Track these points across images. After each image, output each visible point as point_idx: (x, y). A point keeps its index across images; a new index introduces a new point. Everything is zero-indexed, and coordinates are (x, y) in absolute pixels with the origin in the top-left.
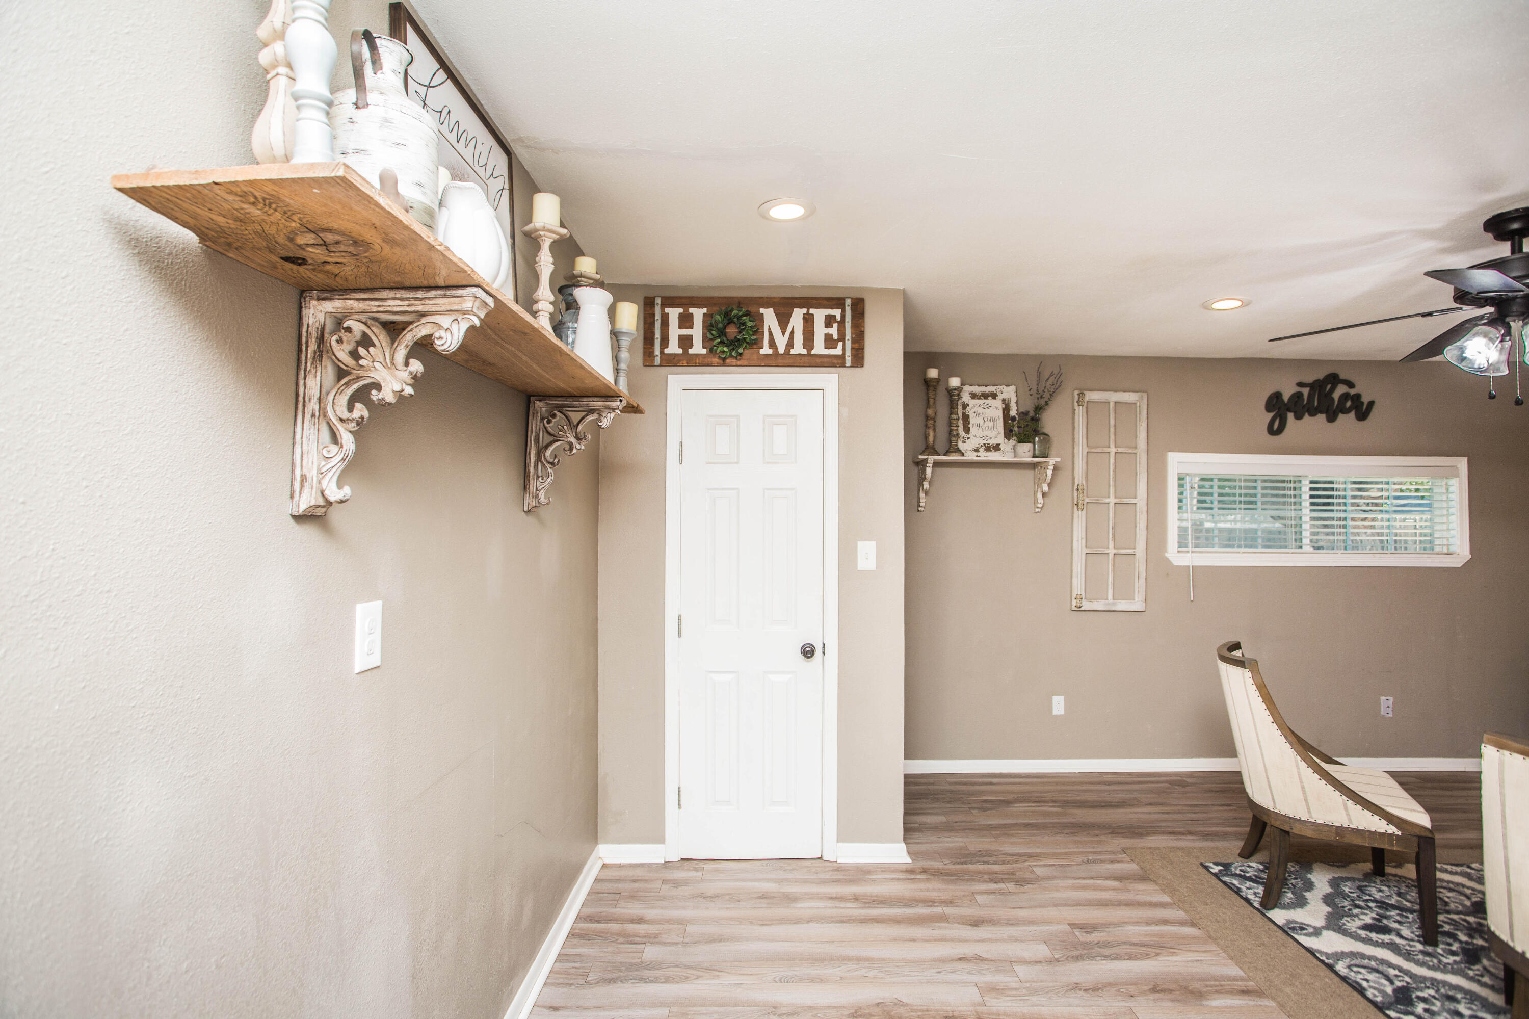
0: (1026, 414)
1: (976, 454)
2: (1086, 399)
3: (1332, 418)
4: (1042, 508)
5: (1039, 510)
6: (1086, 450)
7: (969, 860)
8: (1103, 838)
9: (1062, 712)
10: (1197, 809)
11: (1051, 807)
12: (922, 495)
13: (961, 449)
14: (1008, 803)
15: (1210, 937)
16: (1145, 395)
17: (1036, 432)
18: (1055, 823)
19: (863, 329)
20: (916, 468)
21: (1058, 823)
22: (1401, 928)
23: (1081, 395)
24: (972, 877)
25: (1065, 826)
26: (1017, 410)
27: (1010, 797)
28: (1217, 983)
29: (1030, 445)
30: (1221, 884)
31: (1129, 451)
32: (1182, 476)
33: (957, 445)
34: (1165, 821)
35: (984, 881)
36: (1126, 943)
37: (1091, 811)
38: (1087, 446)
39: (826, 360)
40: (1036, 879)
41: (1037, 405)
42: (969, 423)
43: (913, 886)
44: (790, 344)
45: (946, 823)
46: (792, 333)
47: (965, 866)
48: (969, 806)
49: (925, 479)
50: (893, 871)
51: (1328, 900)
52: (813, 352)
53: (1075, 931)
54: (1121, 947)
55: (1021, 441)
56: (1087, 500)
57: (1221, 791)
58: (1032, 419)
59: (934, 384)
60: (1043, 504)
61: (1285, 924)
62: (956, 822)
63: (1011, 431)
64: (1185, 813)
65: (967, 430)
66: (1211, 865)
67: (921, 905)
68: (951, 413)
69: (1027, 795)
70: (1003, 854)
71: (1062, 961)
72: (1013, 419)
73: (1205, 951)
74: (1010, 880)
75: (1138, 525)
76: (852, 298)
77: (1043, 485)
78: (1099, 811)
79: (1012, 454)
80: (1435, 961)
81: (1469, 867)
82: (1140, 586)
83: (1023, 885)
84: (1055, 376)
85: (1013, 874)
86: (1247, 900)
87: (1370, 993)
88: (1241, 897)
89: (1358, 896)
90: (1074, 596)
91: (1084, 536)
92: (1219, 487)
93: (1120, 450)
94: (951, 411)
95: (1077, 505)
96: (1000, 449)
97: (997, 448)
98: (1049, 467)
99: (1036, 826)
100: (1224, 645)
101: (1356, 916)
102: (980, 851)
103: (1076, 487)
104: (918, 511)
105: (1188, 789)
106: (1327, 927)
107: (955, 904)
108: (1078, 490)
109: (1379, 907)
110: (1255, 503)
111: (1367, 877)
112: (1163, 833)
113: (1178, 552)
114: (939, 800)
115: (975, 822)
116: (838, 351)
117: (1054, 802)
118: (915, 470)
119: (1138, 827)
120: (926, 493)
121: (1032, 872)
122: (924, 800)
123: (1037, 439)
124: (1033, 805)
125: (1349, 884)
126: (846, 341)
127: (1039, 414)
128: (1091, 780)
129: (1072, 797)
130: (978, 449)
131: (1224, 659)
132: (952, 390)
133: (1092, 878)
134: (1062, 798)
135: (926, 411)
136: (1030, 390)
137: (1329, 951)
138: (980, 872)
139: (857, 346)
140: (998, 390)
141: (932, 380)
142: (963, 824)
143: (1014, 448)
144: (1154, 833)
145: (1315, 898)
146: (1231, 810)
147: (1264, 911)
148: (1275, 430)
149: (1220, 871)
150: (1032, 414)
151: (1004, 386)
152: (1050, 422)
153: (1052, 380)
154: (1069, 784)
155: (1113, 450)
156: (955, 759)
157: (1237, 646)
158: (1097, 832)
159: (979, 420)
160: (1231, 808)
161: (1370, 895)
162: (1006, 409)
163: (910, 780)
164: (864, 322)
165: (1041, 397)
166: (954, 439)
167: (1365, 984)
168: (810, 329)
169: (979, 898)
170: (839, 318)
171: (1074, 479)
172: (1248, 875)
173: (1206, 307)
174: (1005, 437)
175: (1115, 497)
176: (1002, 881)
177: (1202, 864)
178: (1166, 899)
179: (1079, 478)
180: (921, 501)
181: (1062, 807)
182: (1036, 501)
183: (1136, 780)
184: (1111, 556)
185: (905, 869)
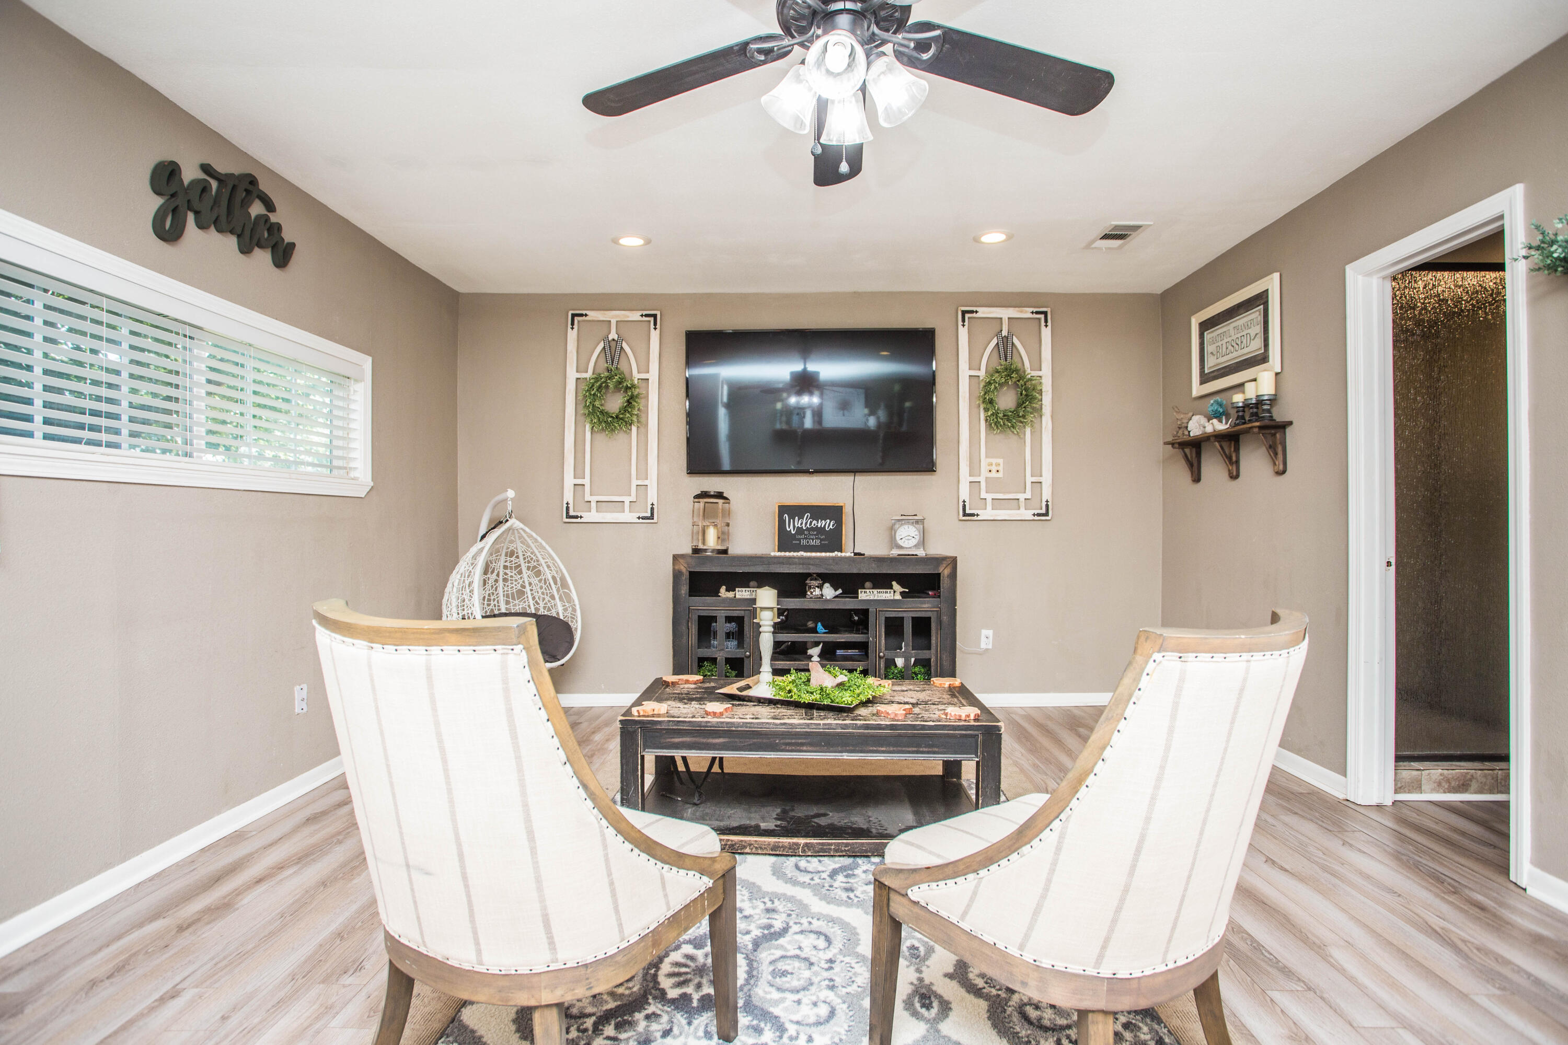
3: (245, 249)
148: (166, 231)
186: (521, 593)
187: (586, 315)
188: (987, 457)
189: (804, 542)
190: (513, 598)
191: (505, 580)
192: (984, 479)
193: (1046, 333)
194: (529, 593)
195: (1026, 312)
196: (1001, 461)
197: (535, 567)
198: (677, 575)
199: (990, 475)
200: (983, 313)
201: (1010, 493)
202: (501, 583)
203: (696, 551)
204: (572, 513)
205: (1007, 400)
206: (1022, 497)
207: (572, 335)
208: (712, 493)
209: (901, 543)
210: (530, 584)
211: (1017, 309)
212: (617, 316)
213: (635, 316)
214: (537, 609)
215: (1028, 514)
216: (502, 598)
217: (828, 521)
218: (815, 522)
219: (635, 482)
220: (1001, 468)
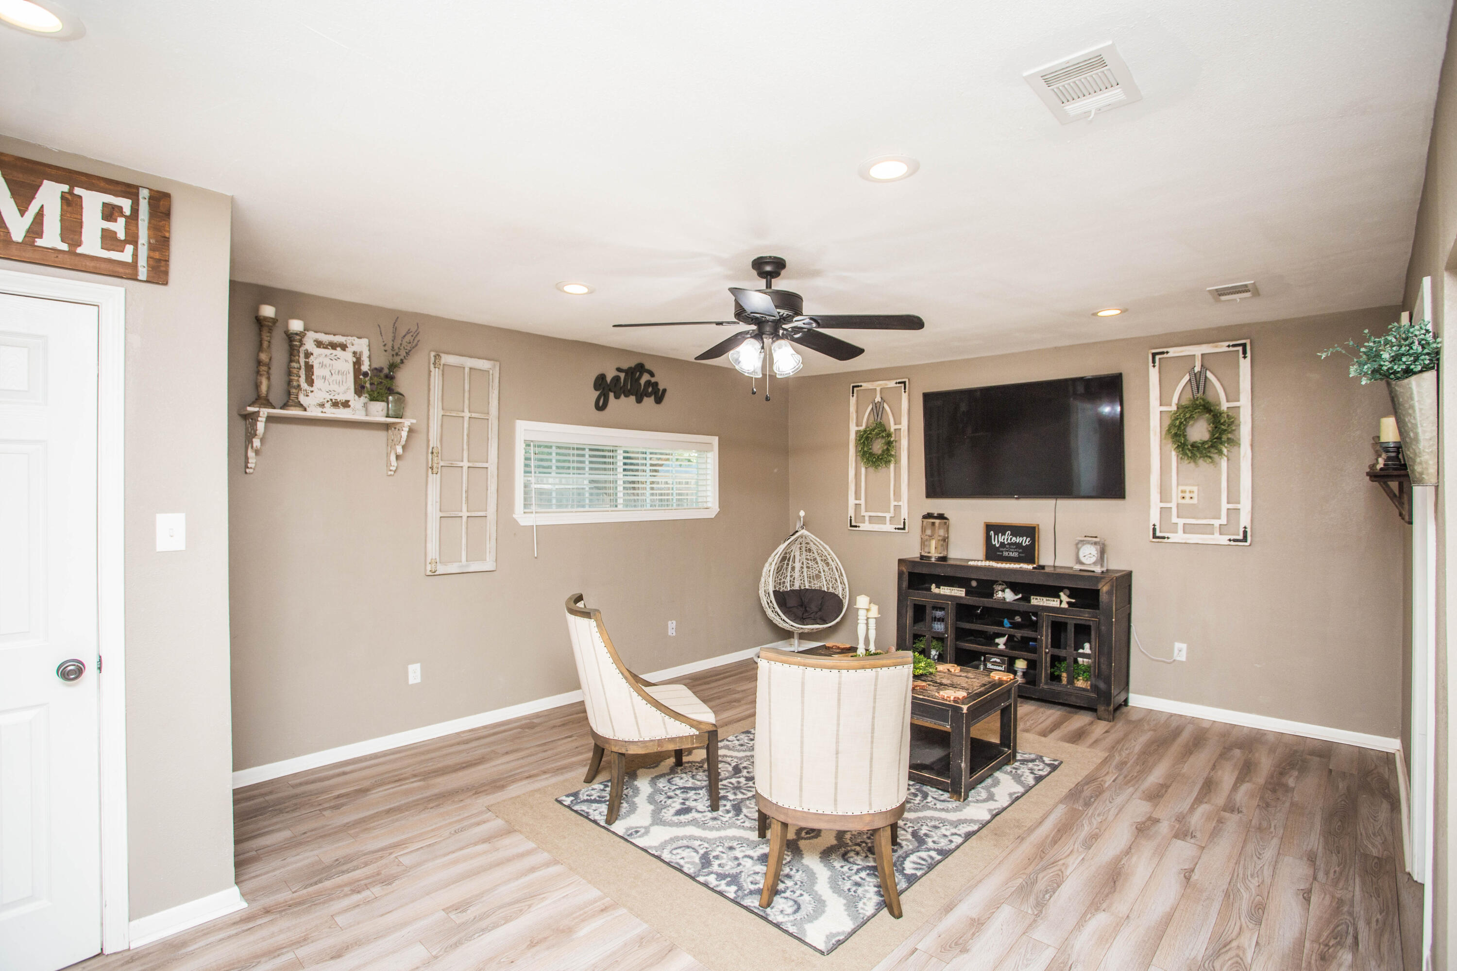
0: (380, 370)
1: (320, 409)
2: (443, 361)
3: (639, 401)
4: (395, 472)
5: (392, 473)
6: (441, 413)
7: (323, 876)
8: (468, 801)
9: (418, 680)
10: (545, 748)
11: (412, 782)
12: (251, 454)
13: (302, 402)
14: (364, 791)
15: (571, 869)
16: (498, 364)
17: (391, 391)
18: (417, 800)
19: (167, 235)
20: (243, 422)
21: (422, 799)
22: (697, 804)
23: (437, 356)
24: (329, 897)
25: (430, 799)
26: (370, 366)
27: (366, 784)
28: (582, 912)
29: (384, 404)
30: (573, 813)
31: (482, 416)
32: (528, 443)
33: (297, 398)
34: (521, 767)
35: (346, 895)
36: (500, 907)
37: (454, 776)
38: (443, 409)
39: (103, 266)
40: (404, 871)
41: (391, 361)
42: (313, 375)
43: (251, 938)
44: (36, 228)
45: (291, 838)
46: (40, 215)
47: (320, 885)
48: (321, 807)
49: (256, 435)
50: (221, 929)
51: (651, 799)
52: (79, 250)
53: (450, 914)
54: (496, 913)
55: (372, 399)
56: (442, 463)
57: (563, 725)
58: (387, 376)
59: (270, 324)
60: (397, 468)
61: (625, 833)
62: (305, 833)
63: (363, 387)
64: (537, 754)
65: (310, 382)
66: (564, 798)
67: (263, 959)
68: (291, 361)
69: (387, 775)
70: (365, 854)
71: (441, 955)
72: (365, 374)
73: (568, 885)
74: (374, 884)
75: (489, 488)
76: (150, 190)
77: (397, 447)
78: (461, 774)
79: (364, 413)
80: (719, 822)
81: (727, 740)
82: (490, 545)
83: (390, 884)
84: (412, 334)
85: (378, 874)
86: (595, 822)
87: (685, 870)
88: (590, 820)
89: (669, 789)
90: (429, 561)
91: (438, 500)
92: (557, 454)
93: (474, 415)
94: (291, 358)
95: (432, 468)
96: (349, 406)
97: (346, 404)
98: (404, 429)
99: (398, 810)
100: (570, 598)
101: (670, 806)
102: (337, 860)
103: (430, 451)
104: (246, 473)
105: (537, 729)
106: (653, 824)
107: (309, 941)
108: (432, 453)
109: (683, 792)
110: (583, 468)
111: (673, 771)
112: (521, 779)
113: (524, 513)
114: (281, 811)
115: (328, 826)
116: (126, 255)
117: (415, 776)
118: (241, 424)
119: (500, 780)
120: (257, 452)
121: (399, 864)
122: (261, 817)
123: (391, 398)
124: (393, 785)
125: (662, 780)
126: (140, 246)
127: (393, 372)
128: (448, 743)
129: (432, 765)
130: (324, 405)
131: (573, 612)
132: (292, 333)
133: (461, 849)
134: (422, 770)
135: (258, 355)
136: (385, 345)
137: (656, 844)
138: (340, 886)
139: (157, 255)
140: (349, 342)
141: (266, 319)
142: (313, 833)
143: (365, 405)
144: (513, 782)
145: (641, 800)
146: (572, 741)
147: (609, 827)
148: (601, 406)
149: (572, 801)
150: (386, 371)
151: (355, 338)
152: (405, 380)
153: (408, 338)
154: (428, 752)
155: (467, 414)
156: (299, 755)
157: (580, 598)
158: (461, 797)
159: (325, 372)
160: (574, 738)
161: (676, 785)
162: (358, 363)
163: (240, 796)
164: (169, 226)
165: (397, 354)
166: (294, 391)
167: (682, 862)
168: (76, 216)
169: (339, 919)
170: (127, 211)
171: (428, 441)
172: (593, 798)
173: (559, 288)
174: (356, 393)
175: (468, 461)
176: (367, 887)
177: (557, 800)
178: (531, 845)
179: (434, 442)
180: (250, 461)
181: (423, 780)
182: (389, 464)
183: (492, 731)
184: (464, 519)
185: (239, 919)
186: (818, 577)
187: (861, 386)
188: (1178, 485)
189: (1006, 554)
190: (813, 579)
191: (808, 567)
192: (1176, 505)
193: (1245, 365)
194: (823, 577)
195: (1222, 346)
196: (1195, 489)
197: (825, 560)
198: (900, 574)
199: (1183, 501)
200: (1175, 352)
201: (1206, 518)
202: (805, 570)
203: (922, 557)
204: (853, 524)
205: (1199, 431)
206: (1216, 523)
207: (853, 400)
208: (935, 515)
209: (1083, 560)
210: (824, 571)
211: (1211, 345)
212: (881, 385)
213: (892, 384)
214: (828, 588)
215: (1224, 540)
216: (806, 579)
217: (1025, 538)
218: (1014, 538)
219: (893, 503)
220: (1195, 495)
